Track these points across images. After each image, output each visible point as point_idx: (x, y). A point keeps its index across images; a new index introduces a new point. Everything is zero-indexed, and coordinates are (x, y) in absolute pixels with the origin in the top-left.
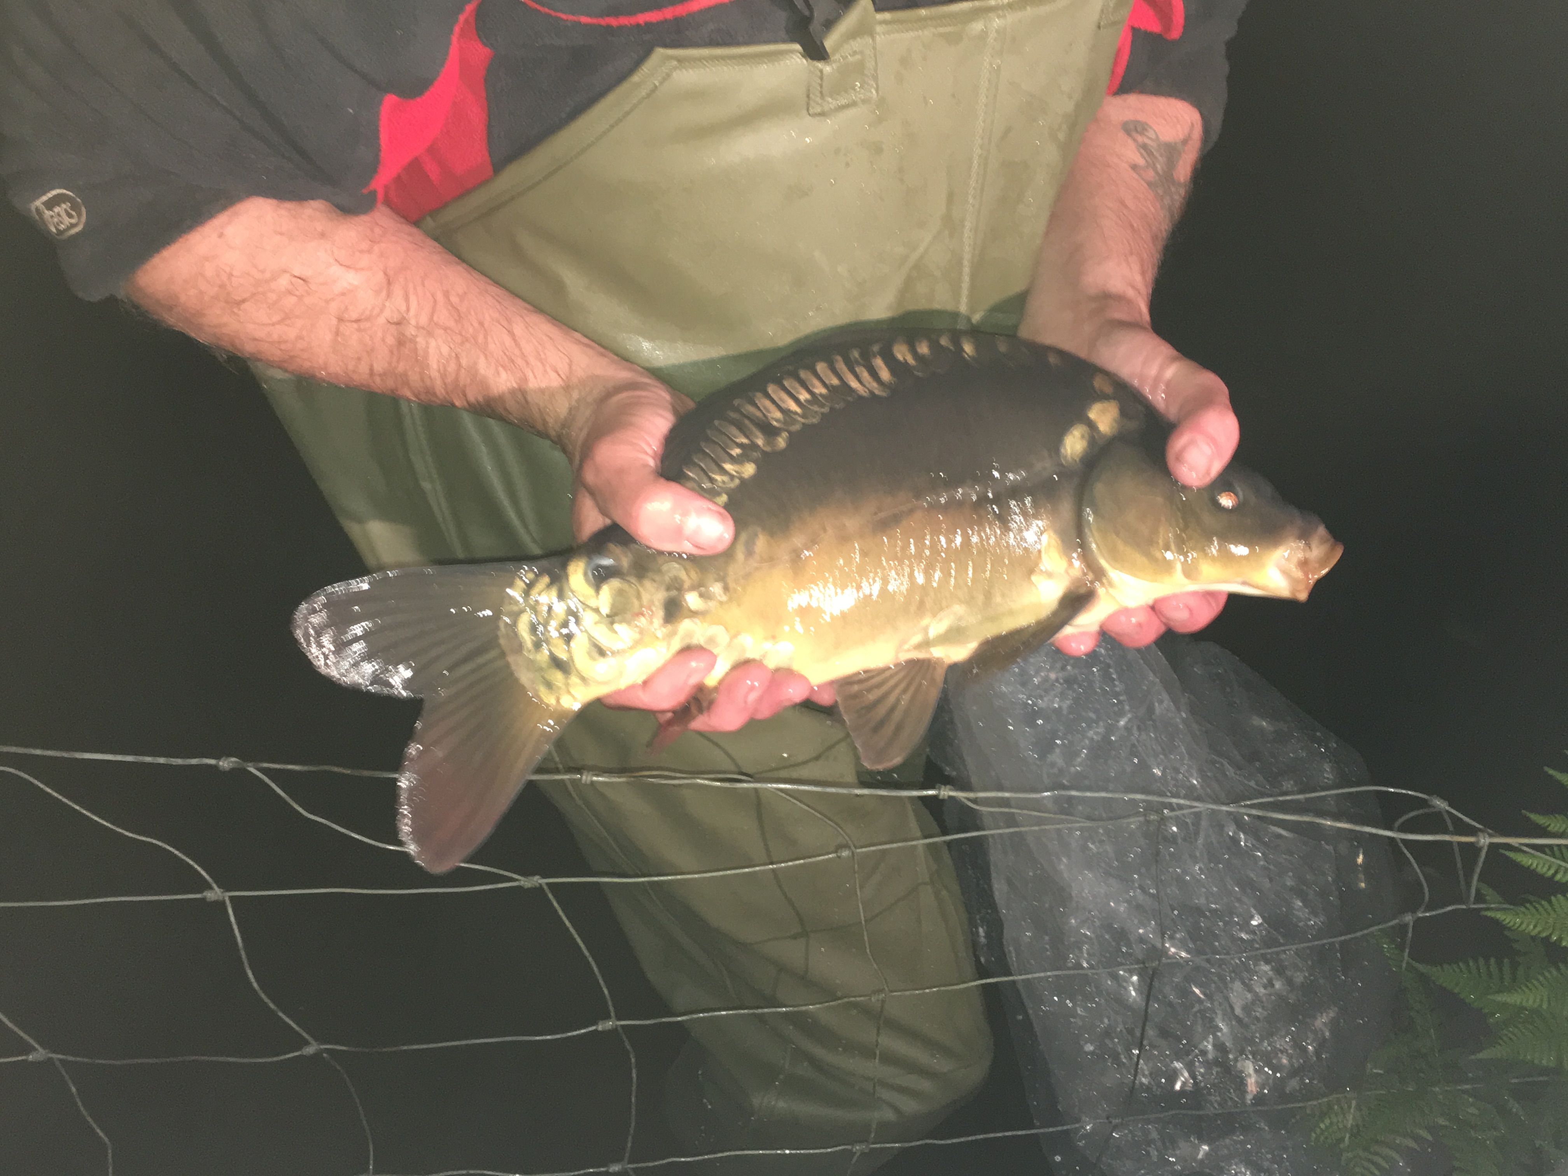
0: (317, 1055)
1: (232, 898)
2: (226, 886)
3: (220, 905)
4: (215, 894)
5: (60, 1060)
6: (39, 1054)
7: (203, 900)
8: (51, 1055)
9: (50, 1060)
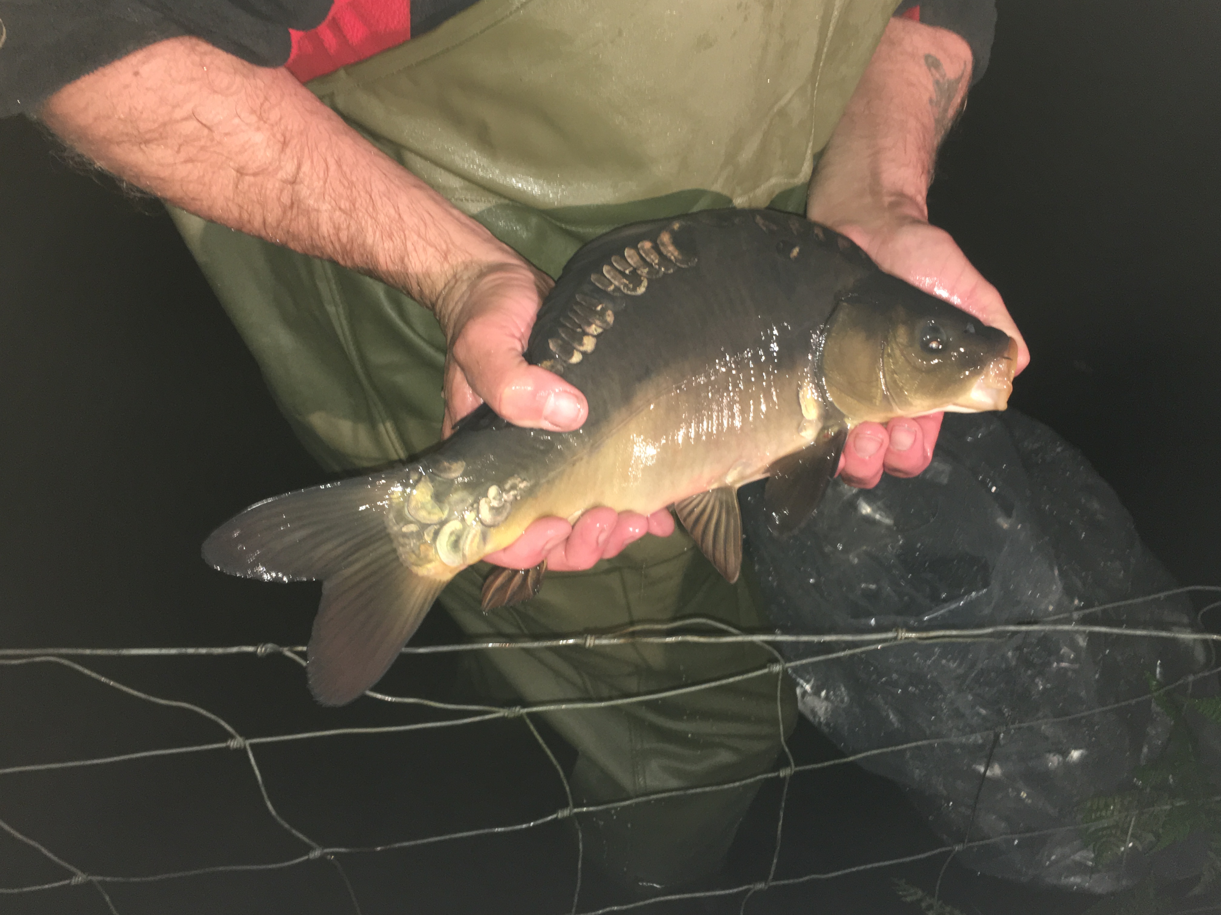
0: (322, 858)
1: (252, 745)
2: (246, 735)
3: (242, 752)
4: (237, 742)
5: (100, 882)
6: (80, 878)
7: (228, 748)
8: (90, 878)
9: (90, 883)
